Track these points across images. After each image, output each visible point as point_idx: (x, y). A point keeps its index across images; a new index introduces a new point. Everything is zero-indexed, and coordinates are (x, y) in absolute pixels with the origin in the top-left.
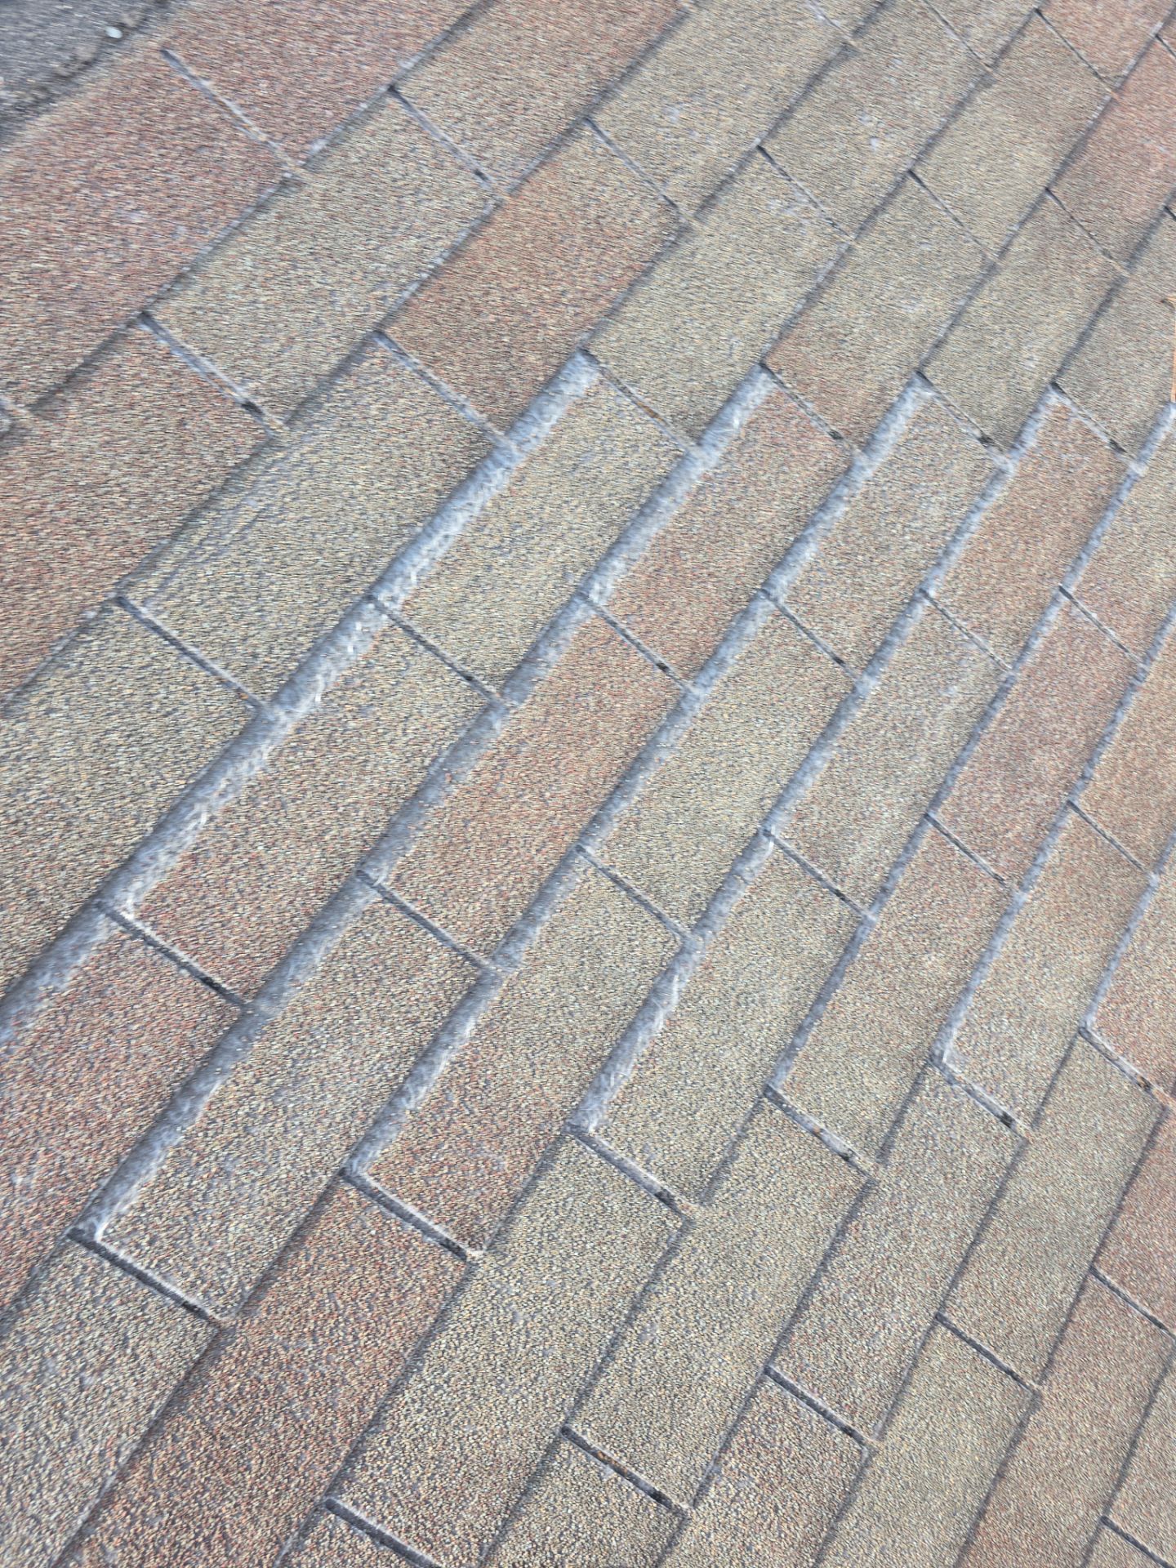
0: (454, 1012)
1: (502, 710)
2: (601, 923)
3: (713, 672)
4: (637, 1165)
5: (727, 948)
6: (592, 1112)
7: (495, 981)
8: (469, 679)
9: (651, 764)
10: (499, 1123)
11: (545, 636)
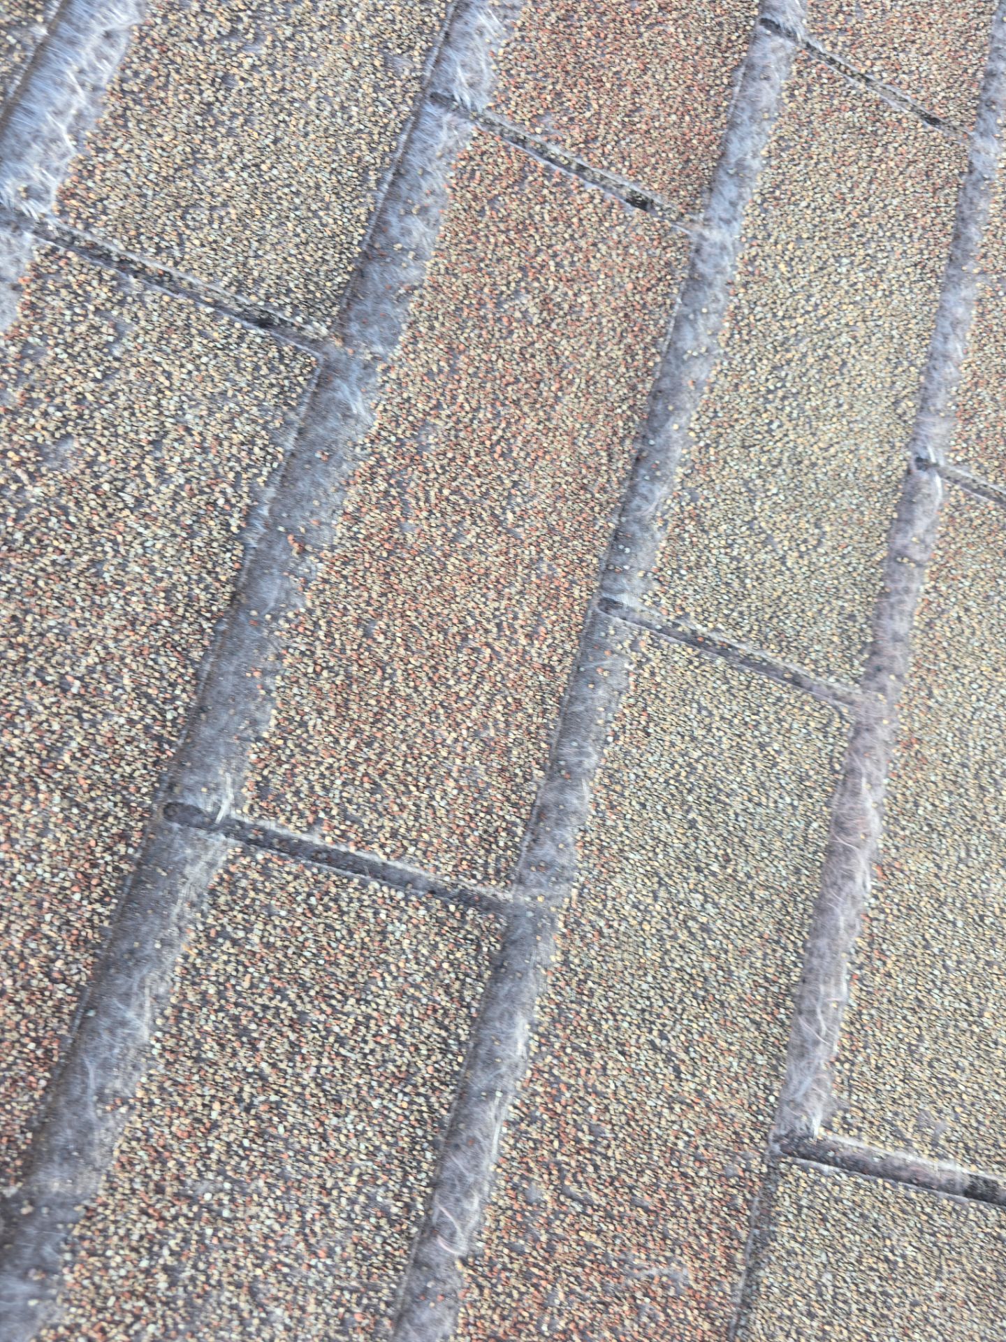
0: (478, 1022)
1: (356, 372)
2: (699, 733)
3: (730, 191)
4: (918, 1159)
5: (930, 695)
6: (806, 1096)
7: (540, 923)
8: (264, 323)
9: (684, 397)
10: (648, 1201)
11: (392, 196)
